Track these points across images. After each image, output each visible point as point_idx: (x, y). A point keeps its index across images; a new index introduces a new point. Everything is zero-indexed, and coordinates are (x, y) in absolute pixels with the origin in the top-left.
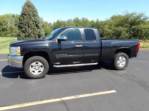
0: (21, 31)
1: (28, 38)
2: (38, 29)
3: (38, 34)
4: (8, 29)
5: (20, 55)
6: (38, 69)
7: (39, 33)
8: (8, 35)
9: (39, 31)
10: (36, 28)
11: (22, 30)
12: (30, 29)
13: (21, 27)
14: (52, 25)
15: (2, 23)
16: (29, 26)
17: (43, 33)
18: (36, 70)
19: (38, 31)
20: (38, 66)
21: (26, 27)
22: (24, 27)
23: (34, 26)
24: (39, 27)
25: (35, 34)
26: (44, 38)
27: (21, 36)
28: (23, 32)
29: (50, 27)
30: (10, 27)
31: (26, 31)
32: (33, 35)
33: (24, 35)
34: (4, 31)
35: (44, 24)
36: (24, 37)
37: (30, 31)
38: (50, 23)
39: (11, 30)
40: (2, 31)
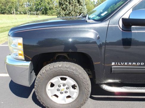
0: (61, 8)
1: (68, 16)
2: (80, 5)
3: (80, 12)
4: (54, 8)
5: (23, 57)
6: (66, 92)
7: (81, 10)
8: (54, 14)
9: (81, 9)
10: (78, 4)
11: (63, 7)
12: (71, 6)
13: (62, 3)
14: (96, 3)
15: (50, 2)
16: (70, 2)
17: (85, 11)
18: (61, 93)
19: (79, 8)
20: (66, 86)
21: (67, 3)
22: (64, 4)
23: (76, 3)
24: (81, 3)
25: (76, 12)
26: (85, 17)
27: (61, 15)
28: (63, 9)
29: (93, 5)
30: (56, 6)
31: (66, 8)
32: (73, 13)
33: (64, 12)
34: (51, 10)
35: (87, 2)
36: (64, 15)
37: (71, 8)
39: (56, 8)
40: (49, 10)
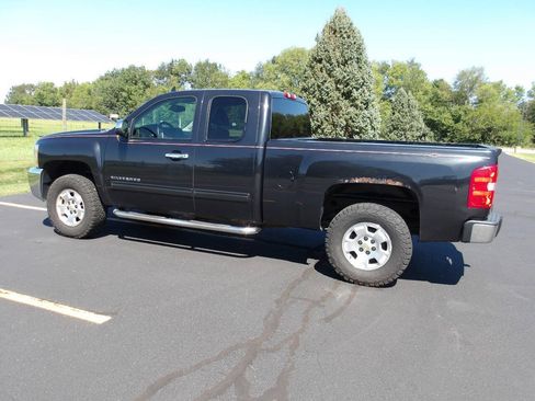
6: (75, 212)
18: (71, 212)
20: (75, 204)
35: (486, 91)
38: (517, 88)
